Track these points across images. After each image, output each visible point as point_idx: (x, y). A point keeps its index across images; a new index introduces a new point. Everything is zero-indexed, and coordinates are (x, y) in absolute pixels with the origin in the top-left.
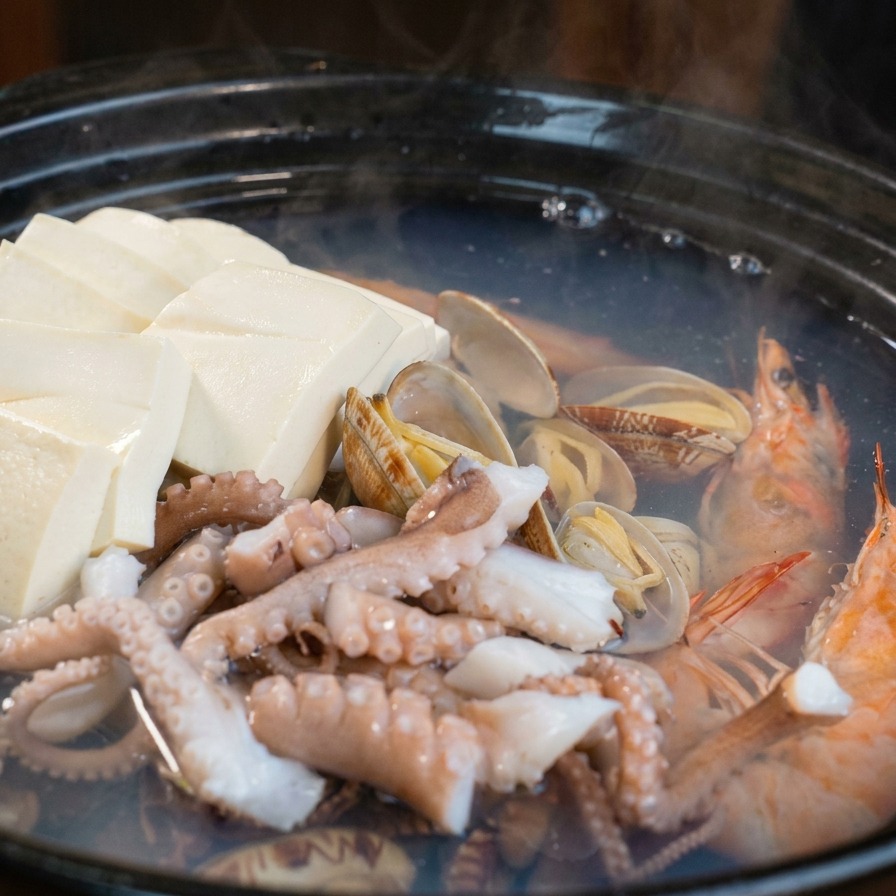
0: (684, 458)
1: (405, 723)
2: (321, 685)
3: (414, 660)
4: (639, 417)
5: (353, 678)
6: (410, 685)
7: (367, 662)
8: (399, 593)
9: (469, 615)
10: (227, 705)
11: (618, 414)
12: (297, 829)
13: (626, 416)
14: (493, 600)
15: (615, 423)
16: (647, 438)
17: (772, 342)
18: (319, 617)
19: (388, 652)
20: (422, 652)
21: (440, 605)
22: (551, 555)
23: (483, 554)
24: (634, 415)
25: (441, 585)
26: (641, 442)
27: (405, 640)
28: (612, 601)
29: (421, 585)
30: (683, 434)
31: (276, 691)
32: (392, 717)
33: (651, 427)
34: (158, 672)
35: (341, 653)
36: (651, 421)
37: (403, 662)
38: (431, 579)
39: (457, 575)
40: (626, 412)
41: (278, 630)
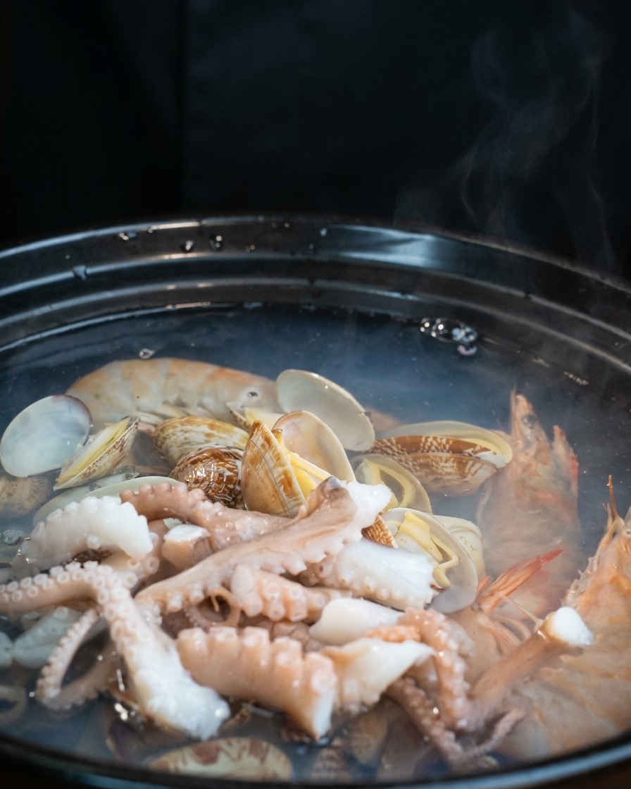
0: (470, 469)
1: (282, 659)
2: (225, 634)
3: (293, 618)
4: (439, 440)
5: (249, 630)
6: (290, 635)
7: (261, 620)
8: (283, 571)
9: (331, 587)
10: (166, 649)
11: (423, 440)
12: (212, 738)
13: (430, 440)
14: (347, 576)
15: (422, 445)
16: (445, 455)
17: (521, 398)
18: (226, 585)
19: (276, 613)
20: (299, 613)
21: (313, 580)
22: (388, 545)
23: (342, 546)
24: (435, 438)
25: (312, 566)
26: (441, 458)
27: (287, 604)
28: (431, 576)
29: (298, 567)
30: (470, 451)
31: (195, 638)
32: (274, 655)
33: (447, 447)
34: (123, 620)
35: (243, 613)
36: (448, 442)
37: (286, 620)
38: (306, 563)
39: (324, 560)
40: (429, 437)
41: (197, 595)
